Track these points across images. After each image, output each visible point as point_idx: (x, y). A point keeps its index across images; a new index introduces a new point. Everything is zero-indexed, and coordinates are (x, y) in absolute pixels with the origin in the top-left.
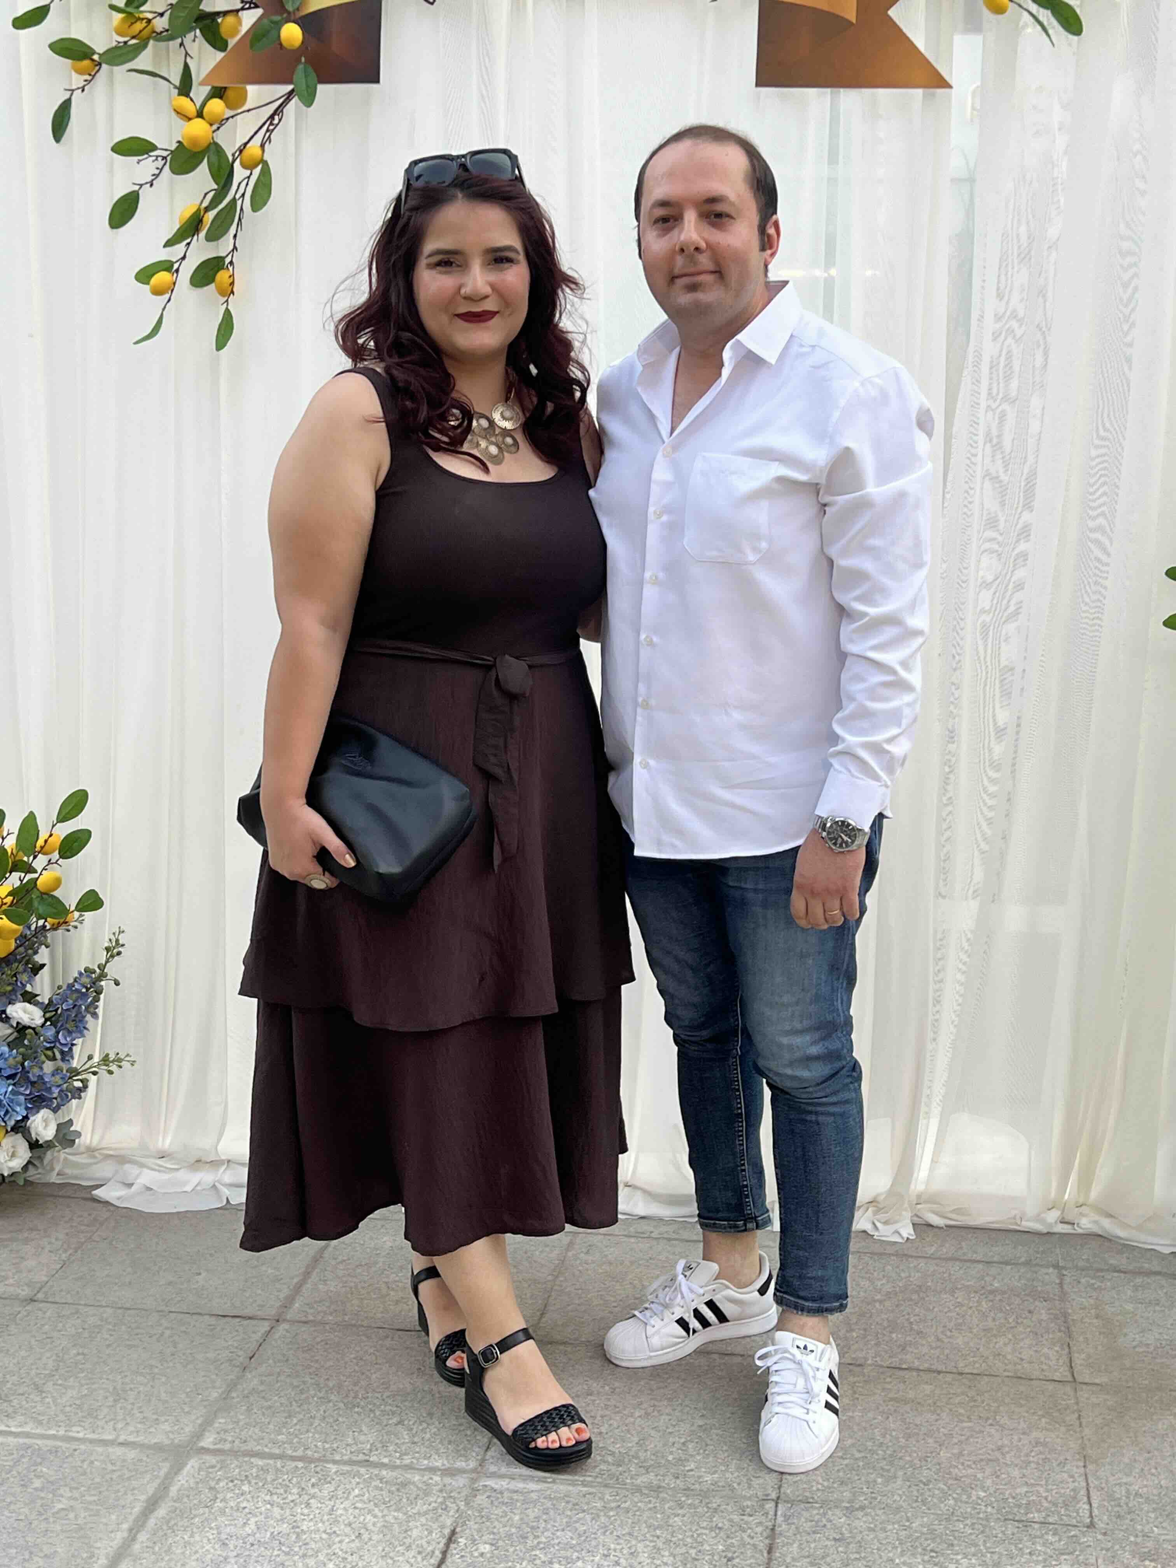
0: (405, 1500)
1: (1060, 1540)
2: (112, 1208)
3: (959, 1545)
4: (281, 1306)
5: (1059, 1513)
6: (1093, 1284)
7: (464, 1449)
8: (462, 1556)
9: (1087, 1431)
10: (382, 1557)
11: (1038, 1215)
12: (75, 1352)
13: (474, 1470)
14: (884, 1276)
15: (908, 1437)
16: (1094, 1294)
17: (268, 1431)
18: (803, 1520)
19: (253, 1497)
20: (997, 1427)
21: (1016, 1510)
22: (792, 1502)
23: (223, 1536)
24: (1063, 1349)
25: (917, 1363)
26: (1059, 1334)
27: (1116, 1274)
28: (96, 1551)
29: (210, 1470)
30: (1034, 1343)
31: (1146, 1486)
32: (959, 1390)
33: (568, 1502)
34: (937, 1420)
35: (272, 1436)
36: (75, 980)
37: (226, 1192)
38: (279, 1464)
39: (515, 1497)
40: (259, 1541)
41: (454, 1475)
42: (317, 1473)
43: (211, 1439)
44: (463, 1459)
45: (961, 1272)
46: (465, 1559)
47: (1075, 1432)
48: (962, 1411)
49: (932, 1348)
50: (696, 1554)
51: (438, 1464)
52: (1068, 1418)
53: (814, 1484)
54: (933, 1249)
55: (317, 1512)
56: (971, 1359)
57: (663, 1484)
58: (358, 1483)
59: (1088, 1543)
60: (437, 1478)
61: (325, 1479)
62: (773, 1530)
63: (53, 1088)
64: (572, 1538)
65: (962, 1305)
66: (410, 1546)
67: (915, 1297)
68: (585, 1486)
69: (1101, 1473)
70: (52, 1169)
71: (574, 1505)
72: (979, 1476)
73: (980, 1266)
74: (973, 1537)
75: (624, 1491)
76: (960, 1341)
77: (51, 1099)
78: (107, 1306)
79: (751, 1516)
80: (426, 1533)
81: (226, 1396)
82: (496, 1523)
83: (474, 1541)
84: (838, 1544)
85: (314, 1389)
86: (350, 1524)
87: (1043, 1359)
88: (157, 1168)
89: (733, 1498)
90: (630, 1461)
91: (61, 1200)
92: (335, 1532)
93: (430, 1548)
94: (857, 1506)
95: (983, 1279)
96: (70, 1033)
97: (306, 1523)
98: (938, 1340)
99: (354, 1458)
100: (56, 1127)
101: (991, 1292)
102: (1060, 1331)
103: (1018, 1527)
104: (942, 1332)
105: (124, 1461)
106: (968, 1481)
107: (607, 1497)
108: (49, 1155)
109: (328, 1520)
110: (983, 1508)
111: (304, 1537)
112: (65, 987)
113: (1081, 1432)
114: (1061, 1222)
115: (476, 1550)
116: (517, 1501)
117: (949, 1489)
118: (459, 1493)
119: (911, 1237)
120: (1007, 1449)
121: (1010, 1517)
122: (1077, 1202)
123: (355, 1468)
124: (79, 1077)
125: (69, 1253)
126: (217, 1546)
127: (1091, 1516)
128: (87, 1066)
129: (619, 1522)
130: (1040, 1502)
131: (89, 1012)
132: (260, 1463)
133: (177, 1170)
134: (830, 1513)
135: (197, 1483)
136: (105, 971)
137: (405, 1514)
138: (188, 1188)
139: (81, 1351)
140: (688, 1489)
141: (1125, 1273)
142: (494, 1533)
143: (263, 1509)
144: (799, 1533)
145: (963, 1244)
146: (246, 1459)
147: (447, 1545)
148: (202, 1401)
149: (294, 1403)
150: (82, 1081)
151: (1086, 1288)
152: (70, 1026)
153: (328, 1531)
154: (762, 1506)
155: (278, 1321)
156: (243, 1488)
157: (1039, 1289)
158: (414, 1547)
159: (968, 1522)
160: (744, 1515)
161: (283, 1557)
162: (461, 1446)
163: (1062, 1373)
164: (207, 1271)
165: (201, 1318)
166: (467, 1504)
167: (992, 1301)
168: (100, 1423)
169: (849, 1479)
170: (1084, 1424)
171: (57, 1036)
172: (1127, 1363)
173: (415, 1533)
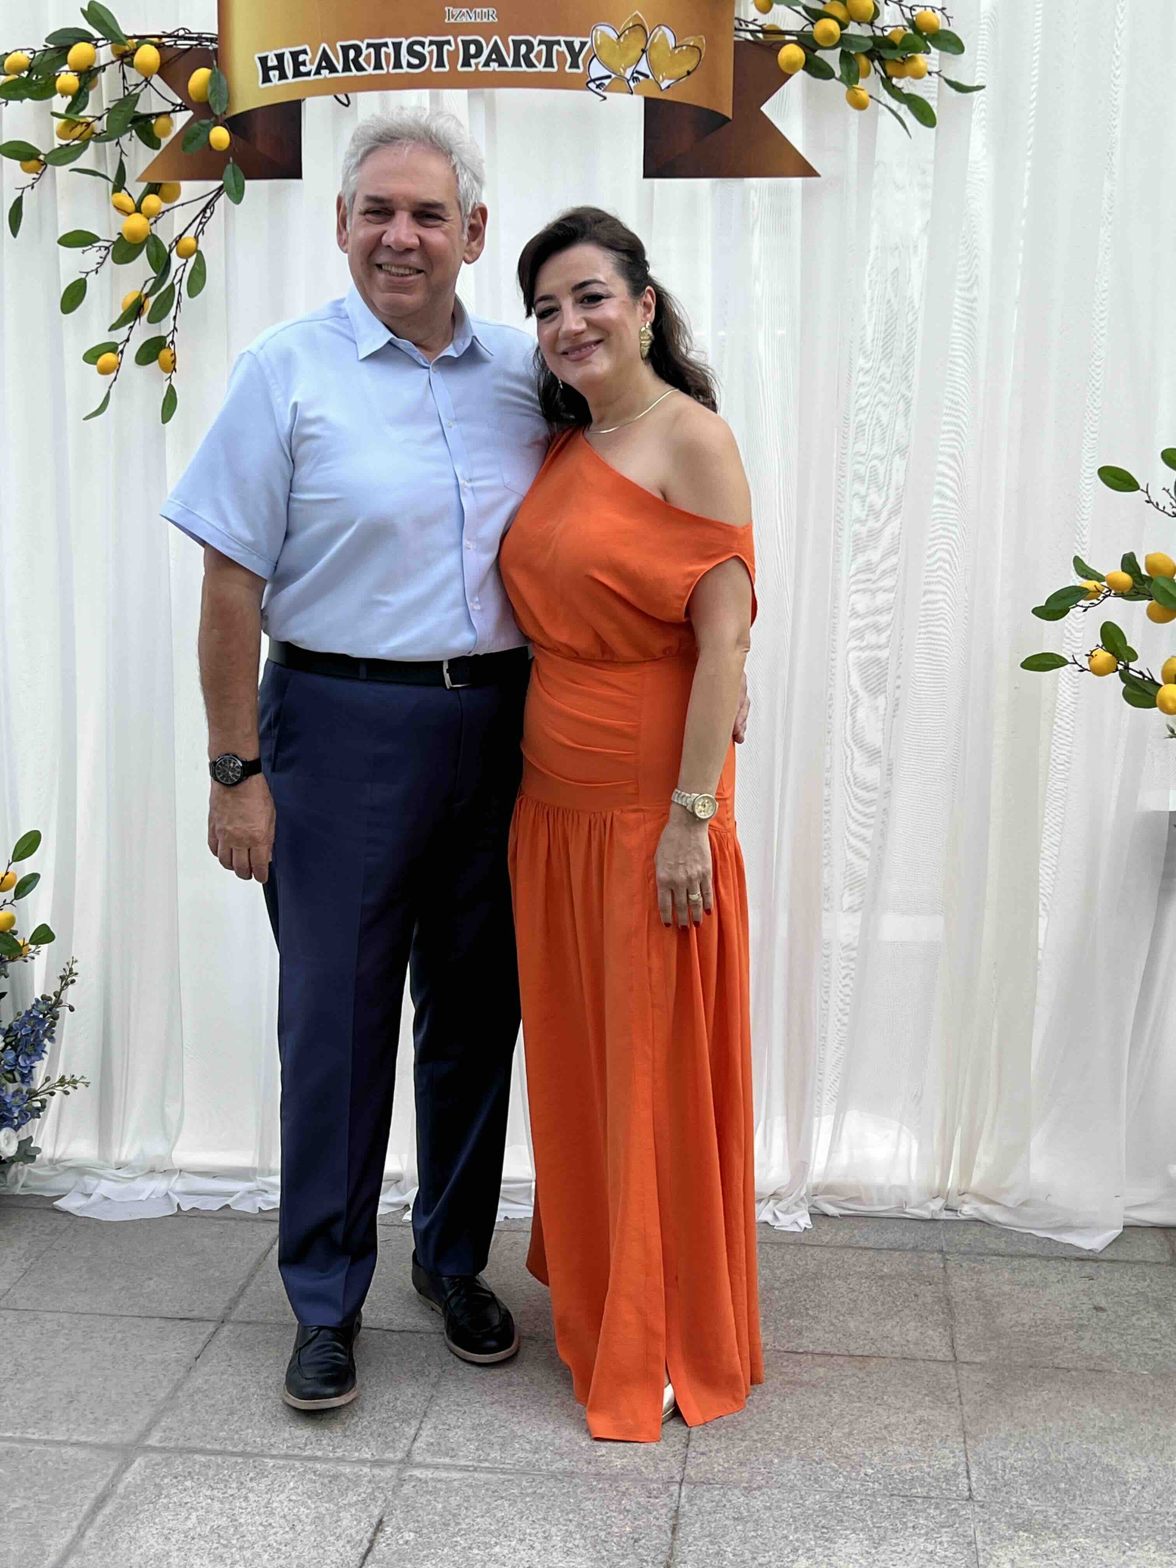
0: (336, 1492)
1: (941, 1514)
2: (72, 1218)
3: (848, 1521)
4: (226, 1308)
5: (941, 1487)
6: (974, 1268)
7: (393, 1441)
8: (388, 1545)
9: (966, 1408)
10: (314, 1547)
11: (925, 1202)
12: (32, 1357)
13: (402, 1461)
14: (783, 1265)
15: (803, 1417)
16: (975, 1277)
17: (209, 1427)
18: (705, 1500)
19: (194, 1493)
20: (884, 1407)
21: (900, 1486)
22: (695, 1484)
23: (166, 1532)
24: (945, 1330)
25: (811, 1347)
26: (942, 1316)
27: (994, 1258)
28: (47, 1549)
29: (156, 1467)
30: (920, 1324)
31: (1020, 1460)
32: (850, 1373)
33: (487, 1490)
34: (830, 1401)
35: (215, 1433)
36: (33, 1006)
37: (177, 1199)
38: (219, 1460)
39: (439, 1485)
40: (200, 1535)
41: (382, 1466)
42: (255, 1467)
43: (158, 1438)
44: (391, 1450)
45: (854, 1259)
46: (390, 1547)
47: (956, 1409)
48: (852, 1392)
49: (826, 1332)
50: (606, 1537)
51: (369, 1456)
52: (949, 1397)
53: (715, 1466)
54: (829, 1237)
55: (255, 1504)
56: (862, 1343)
57: (576, 1470)
58: (293, 1476)
59: (966, 1516)
60: (366, 1470)
61: (262, 1474)
62: (676, 1511)
63: (14, 1109)
64: (490, 1524)
65: (854, 1291)
66: (340, 1536)
67: (811, 1284)
68: (504, 1473)
69: (979, 1449)
70: (17, 1182)
71: (493, 1492)
72: (868, 1454)
73: (871, 1253)
74: (862, 1512)
75: (540, 1477)
76: (852, 1325)
77: (12, 1120)
78: (64, 1312)
79: (657, 1498)
80: (355, 1523)
81: (172, 1397)
82: (420, 1512)
83: (399, 1529)
84: (737, 1522)
85: (255, 1387)
86: (285, 1517)
87: (927, 1340)
88: (115, 1178)
89: (641, 1481)
90: (546, 1448)
91: (24, 1211)
92: (270, 1524)
93: (358, 1538)
94: (755, 1486)
95: (873, 1266)
96: (29, 1056)
97: (243, 1516)
98: (833, 1324)
99: (290, 1452)
100: (17, 1145)
101: (881, 1278)
102: (943, 1313)
103: (903, 1502)
104: (836, 1317)
105: (76, 1460)
106: (856, 1459)
107: (524, 1483)
108: (13, 1168)
109: (265, 1513)
110: (871, 1484)
111: (242, 1529)
112: (23, 1014)
113: (961, 1411)
114: (946, 1209)
115: (402, 1537)
116: (441, 1490)
117: (840, 1467)
118: (387, 1483)
119: (808, 1227)
120: (894, 1427)
121: (895, 1492)
122: (959, 1191)
123: (291, 1462)
124: (39, 1098)
125: (31, 1260)
126: (160, 1541)
127: (970, 1490)
128: (45, 1087)
129: (534, 1507)
130: (923, 1479)
131: (46, 1037)
132: (203, 1459)
133: (133, 1179)
134: (730, 1493)
135: (143, 1480)
136: (61, 998)
137: (336, 1505)
138: (143, 1197)
139: (38, 1355)
140: (598, 1474)
141: (1003, 1256)
142: (418, 1521)
143: (204, 1504)
144: (701, 1513)
145: (856, 1232)
146: (190, 1456)
147: (375, 1534)
148: (150, 1401)
149: (236, 1401)
150: (40, 1101)
151: (967, 1271)
152: (29, 1050)
153: (264, 1523)
154: (667, 1489)
155: (223, 1322)
156: (186, 1483)
157: (925, 1273)
158: (343, 1536)
159: (857, 1498)
160: (650, 1497)
161: (221, 1550)
162: (390, 1439)
163: (944, 1353)
164: (159, 1275)
165: (151, 1322)
166: (394, 1493)
167: (881, 1286)
168: (55, 1424)
169: (748, 1460)
170: (964, 1401)
171: (17, 1060)
172: (1004, 1342)
173: (345, 1523)
